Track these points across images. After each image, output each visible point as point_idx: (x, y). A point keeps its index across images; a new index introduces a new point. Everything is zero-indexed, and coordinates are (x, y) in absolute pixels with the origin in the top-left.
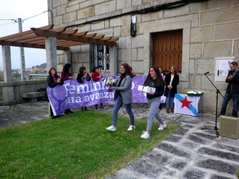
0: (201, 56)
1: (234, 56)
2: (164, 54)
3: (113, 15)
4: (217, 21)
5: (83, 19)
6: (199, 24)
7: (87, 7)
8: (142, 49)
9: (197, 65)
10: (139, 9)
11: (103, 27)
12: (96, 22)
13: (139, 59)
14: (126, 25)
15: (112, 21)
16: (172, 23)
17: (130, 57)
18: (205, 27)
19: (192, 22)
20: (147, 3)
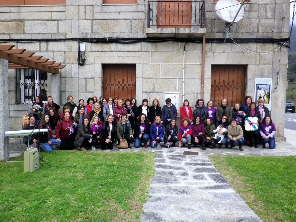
0: (152, 90)
1: (179, 91)
2: (117, 87)
3: (53, 38)
4: (164, 61)
5: (4, 34)
6: (150, 62)
7: (11, 21)
8: (92, 80)
9: (150, 98)
10: (89, 37)
11: (38, 49)
12: (27, 42)
13: (88, 90)
14: (72, 51)
15: (51, 44)
16: (125, 57)
17: (77, 87)
18: (155, 65)
19: (144, 59)
20: (98, 33)
